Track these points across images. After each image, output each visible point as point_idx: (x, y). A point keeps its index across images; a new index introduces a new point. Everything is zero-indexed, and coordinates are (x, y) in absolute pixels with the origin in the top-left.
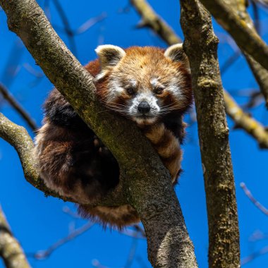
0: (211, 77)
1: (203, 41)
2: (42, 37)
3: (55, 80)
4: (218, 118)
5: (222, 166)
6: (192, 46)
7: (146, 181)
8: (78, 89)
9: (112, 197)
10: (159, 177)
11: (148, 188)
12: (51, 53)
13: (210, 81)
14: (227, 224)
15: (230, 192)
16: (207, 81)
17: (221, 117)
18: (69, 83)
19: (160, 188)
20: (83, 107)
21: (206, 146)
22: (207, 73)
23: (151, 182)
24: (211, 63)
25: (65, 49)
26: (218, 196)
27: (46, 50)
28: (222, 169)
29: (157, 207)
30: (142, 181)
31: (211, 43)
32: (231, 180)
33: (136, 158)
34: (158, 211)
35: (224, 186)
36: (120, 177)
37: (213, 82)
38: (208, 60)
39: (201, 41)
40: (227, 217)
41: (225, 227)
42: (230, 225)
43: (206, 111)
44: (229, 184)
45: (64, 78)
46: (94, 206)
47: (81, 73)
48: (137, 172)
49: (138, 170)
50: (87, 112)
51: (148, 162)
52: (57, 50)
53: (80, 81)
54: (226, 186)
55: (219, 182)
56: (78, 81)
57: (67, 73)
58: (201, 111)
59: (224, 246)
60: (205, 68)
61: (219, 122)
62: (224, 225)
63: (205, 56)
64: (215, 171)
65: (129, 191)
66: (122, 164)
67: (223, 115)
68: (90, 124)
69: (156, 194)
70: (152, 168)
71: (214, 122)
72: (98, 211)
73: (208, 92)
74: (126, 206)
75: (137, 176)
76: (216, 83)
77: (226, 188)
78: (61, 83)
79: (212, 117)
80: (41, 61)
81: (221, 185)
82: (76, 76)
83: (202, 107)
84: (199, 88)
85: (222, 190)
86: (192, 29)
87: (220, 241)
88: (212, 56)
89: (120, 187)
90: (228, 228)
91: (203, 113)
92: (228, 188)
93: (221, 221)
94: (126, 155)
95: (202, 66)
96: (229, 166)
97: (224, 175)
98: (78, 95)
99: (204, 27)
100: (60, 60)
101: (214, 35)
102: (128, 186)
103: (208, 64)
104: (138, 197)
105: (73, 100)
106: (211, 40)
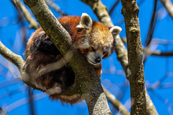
0: (136, 27)
1: (132, 9)
2: (42, 8)
3: (47, 30)
4: (138, 47)
5: (140, 72)
6: (127, 11)
7: (89, 82)
8: (58, 34)
9: (70, 90)
10: (95, 80)
11: (90, 86)
12: (45, 16)
13: (135, 29)
14: (141, 101)
15: (143, 84)
16: (134, 29)
17: (140, 47)
18: (54, 31)
19: (96, 86)
20: (60, 44)
21: (132, 61)
22: (134, 25)
23: (91, 82)
24: (136, 20)
25: (52, 14)
26: (137, 86)
27: (43, 14)
28: (140, 73)
29: (95, 95)
30: (87, 82)
31: (136, 10)
32: (143, 79)
33: (84, 70)
34: (95, 97)
35: (140, 81)
36: (75, 80)
37: (137, 29)
38: (135, 18)
39: (131, 9)
40: (141, 97)
41: (140, 102)
42: (143, 101)
43: (133, 44)
44: (142, 81)
45: (51, 29)
46: (60, 95)
47: (59, 26)
48: (85, 78)
49: (85, 76)
50: (61, 46)
51: (90, 72)
52: (48, 15)
53: (59, 31)
54: (141, 81)
55: (138, 80)
56: (58, 30)
57: (53, 26)
58: (130, 44)
59: (139, 112)
60: (133, 22)
61: (139, 50)
62: (139, 101)
63: (133, 16)
64: (136, 74)
65: (80, 87)
66: (77, 73)
67: (141, 46)
68: (62, 52)
69: (94, 88)
70: (92, 76)
71: (137, 49)
72: (60, 97)
73: (134, 34)
74: (76, 95)
75: (84, 79)
76: (138, 30)
77: (141, 82)
78: (50, 31)
79: (136, 47)
80: (40, 19)
81: (139, 81)
82: (58, 28)
83: (131, 41)
84: (129, 32)
85: (139, 84)
86: (127, 2)
87: (137, 109)
88: (136, 16)
89: (75, 85)
90: (141, 103)
91: (131, 45)
92: (142, 83)
93: (138, 99)
94: (80, 69)
95: (132, 21)
96: (143, 72)
97: (140, 76)
98: (58, 37)
99: (133, 2)
100: (50, 19)
101: (137, 6)
102: (79, 85)
103: (134, 20)
104: (85, 90)
105: (55, 40)
106: (136, 9)
